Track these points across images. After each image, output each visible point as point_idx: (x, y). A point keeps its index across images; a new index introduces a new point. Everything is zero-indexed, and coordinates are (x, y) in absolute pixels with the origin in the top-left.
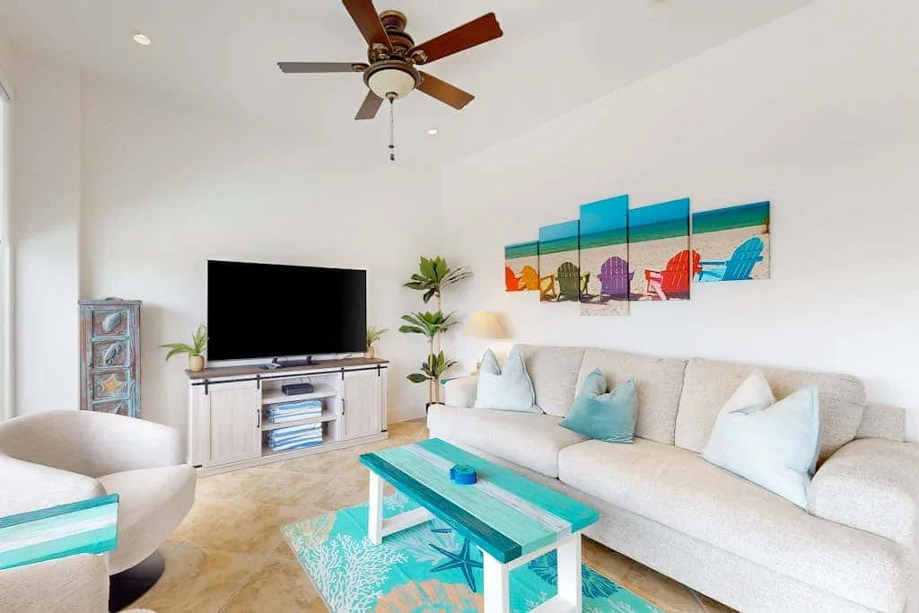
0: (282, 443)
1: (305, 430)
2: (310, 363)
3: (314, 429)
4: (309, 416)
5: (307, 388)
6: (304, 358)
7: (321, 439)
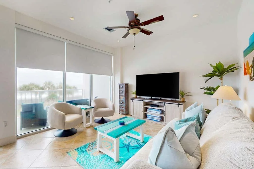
0: (149, 117)
1: (155, 116)
2: (161, 100)
3: (157, 117)
4: (156, 113)
5: (158, 106)
6: (159, 98)
7: (159, 120)
